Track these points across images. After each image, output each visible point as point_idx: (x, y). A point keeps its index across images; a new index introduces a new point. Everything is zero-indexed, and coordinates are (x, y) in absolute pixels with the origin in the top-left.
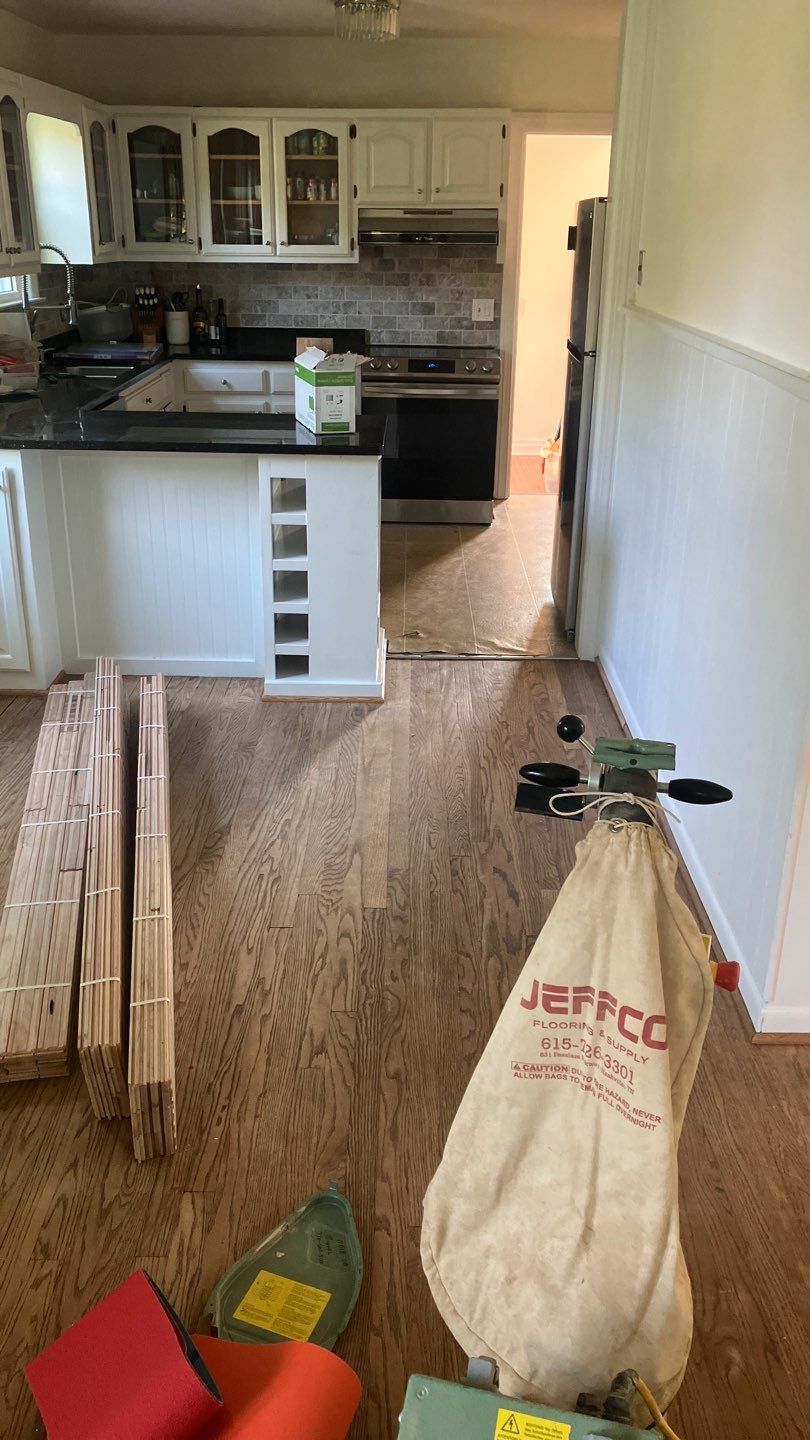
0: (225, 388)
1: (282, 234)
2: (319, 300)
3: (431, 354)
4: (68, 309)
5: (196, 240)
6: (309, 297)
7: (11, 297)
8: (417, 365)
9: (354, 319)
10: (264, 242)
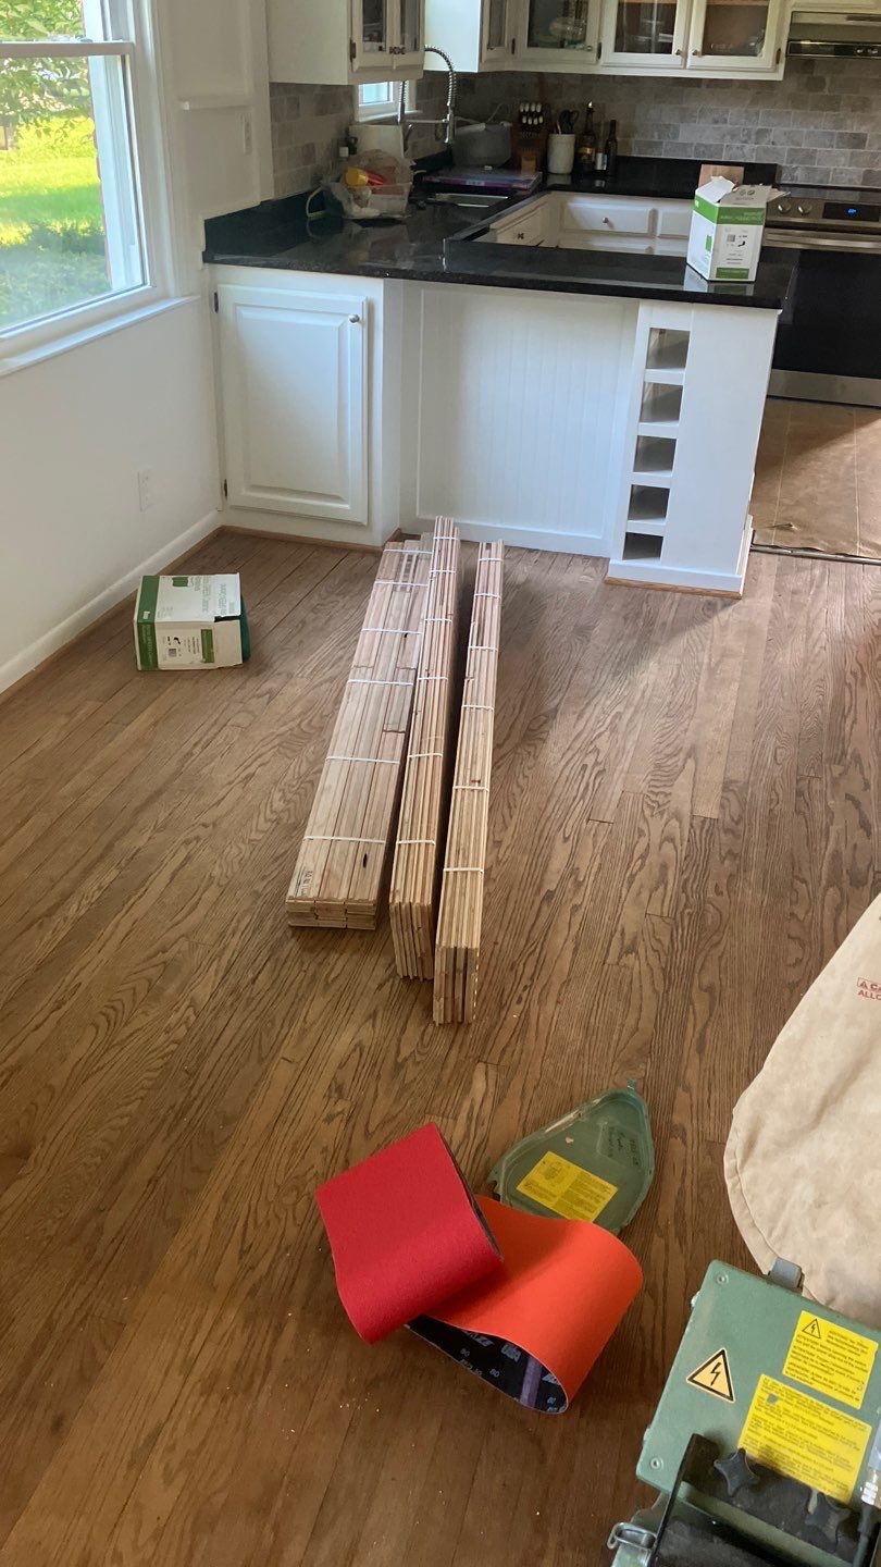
0: (606, 227)
1: (696, 42)
2: (729, 126)
3: (853, 198)
4: (445, 125)
5: (596, 47)
6: (716, 122)
7: (386, 108)
8: (833, 210)
9: (766, 151)
10: (674, 51)
